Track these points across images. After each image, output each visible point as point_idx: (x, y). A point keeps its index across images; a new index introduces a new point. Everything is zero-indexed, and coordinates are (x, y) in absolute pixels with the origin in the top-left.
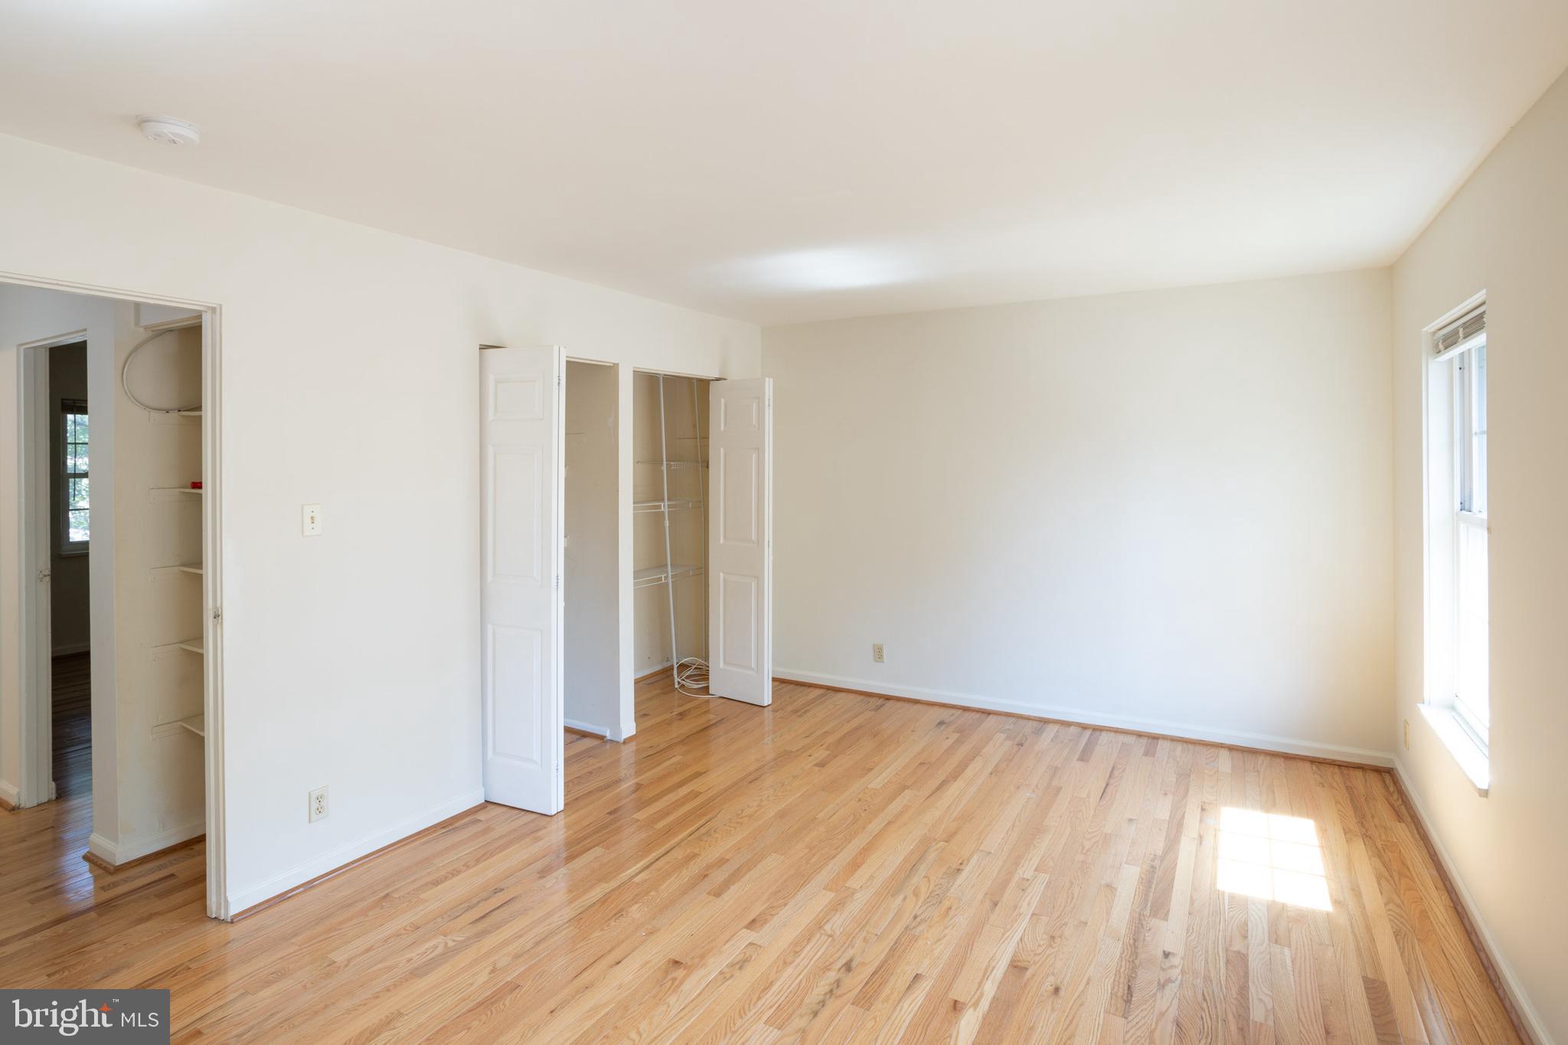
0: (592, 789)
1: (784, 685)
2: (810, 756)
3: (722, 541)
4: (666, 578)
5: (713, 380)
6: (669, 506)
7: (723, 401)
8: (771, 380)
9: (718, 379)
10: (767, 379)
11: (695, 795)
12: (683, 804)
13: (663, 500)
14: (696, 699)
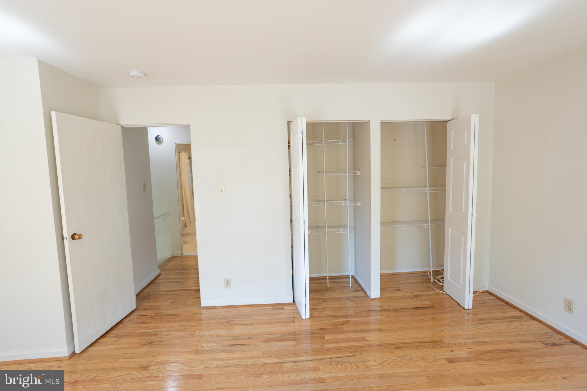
0: (330, 315)
1: (499, 301)
2: (452, 351)
3: (451, 211)
4: (428, 226)
5: (449, 121)
6: (430, 190)
7: (453, 132)
8: (477, 116)
9: (451, 120)
10: (473, 116)
11: (364, 339)
12: (351, 341)
13: (426, 187)
14: (434, 290)
